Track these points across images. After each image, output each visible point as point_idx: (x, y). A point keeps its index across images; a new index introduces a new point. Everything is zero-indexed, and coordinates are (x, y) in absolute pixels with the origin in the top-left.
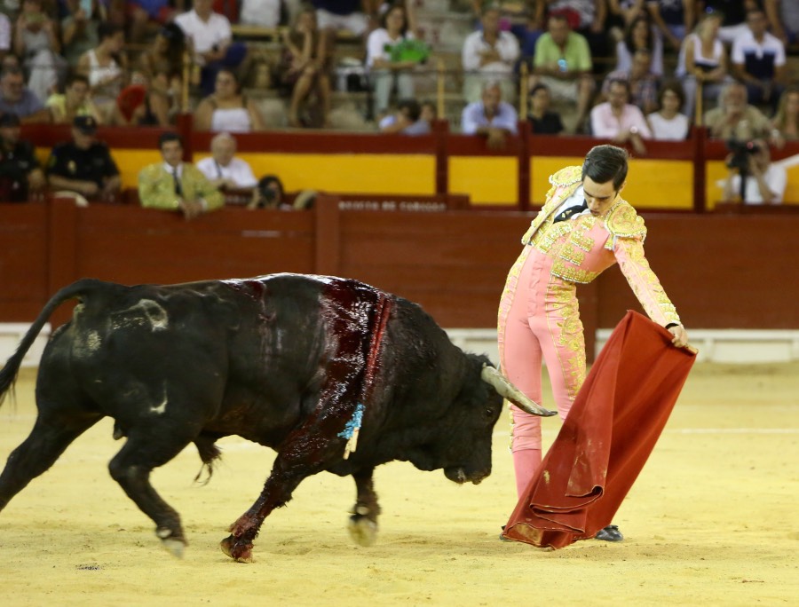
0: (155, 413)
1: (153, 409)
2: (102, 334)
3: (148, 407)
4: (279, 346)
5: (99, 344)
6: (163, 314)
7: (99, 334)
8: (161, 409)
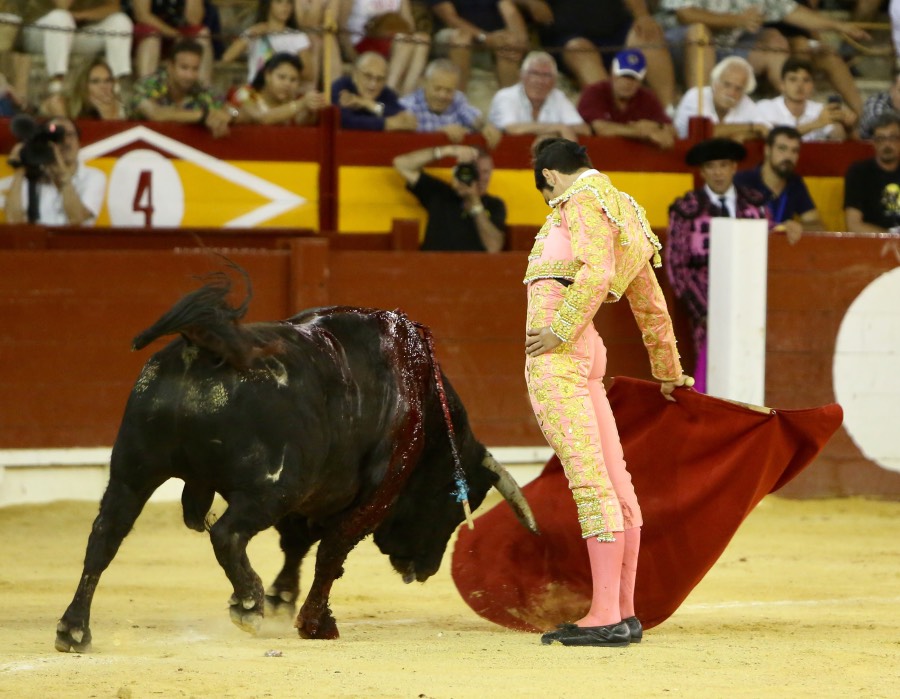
0: (271, 480)
1: (269, 476)
2: (228, 387)
3: (265, 473)
4: (360, 414)
5: (225, 399)
6: (281, 369)
7: (224, 387)
8: (276, 477)
